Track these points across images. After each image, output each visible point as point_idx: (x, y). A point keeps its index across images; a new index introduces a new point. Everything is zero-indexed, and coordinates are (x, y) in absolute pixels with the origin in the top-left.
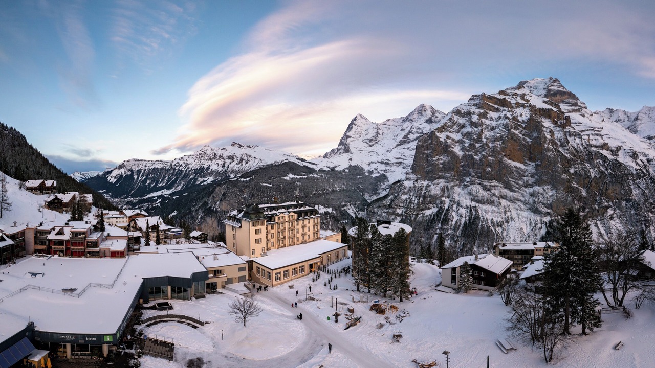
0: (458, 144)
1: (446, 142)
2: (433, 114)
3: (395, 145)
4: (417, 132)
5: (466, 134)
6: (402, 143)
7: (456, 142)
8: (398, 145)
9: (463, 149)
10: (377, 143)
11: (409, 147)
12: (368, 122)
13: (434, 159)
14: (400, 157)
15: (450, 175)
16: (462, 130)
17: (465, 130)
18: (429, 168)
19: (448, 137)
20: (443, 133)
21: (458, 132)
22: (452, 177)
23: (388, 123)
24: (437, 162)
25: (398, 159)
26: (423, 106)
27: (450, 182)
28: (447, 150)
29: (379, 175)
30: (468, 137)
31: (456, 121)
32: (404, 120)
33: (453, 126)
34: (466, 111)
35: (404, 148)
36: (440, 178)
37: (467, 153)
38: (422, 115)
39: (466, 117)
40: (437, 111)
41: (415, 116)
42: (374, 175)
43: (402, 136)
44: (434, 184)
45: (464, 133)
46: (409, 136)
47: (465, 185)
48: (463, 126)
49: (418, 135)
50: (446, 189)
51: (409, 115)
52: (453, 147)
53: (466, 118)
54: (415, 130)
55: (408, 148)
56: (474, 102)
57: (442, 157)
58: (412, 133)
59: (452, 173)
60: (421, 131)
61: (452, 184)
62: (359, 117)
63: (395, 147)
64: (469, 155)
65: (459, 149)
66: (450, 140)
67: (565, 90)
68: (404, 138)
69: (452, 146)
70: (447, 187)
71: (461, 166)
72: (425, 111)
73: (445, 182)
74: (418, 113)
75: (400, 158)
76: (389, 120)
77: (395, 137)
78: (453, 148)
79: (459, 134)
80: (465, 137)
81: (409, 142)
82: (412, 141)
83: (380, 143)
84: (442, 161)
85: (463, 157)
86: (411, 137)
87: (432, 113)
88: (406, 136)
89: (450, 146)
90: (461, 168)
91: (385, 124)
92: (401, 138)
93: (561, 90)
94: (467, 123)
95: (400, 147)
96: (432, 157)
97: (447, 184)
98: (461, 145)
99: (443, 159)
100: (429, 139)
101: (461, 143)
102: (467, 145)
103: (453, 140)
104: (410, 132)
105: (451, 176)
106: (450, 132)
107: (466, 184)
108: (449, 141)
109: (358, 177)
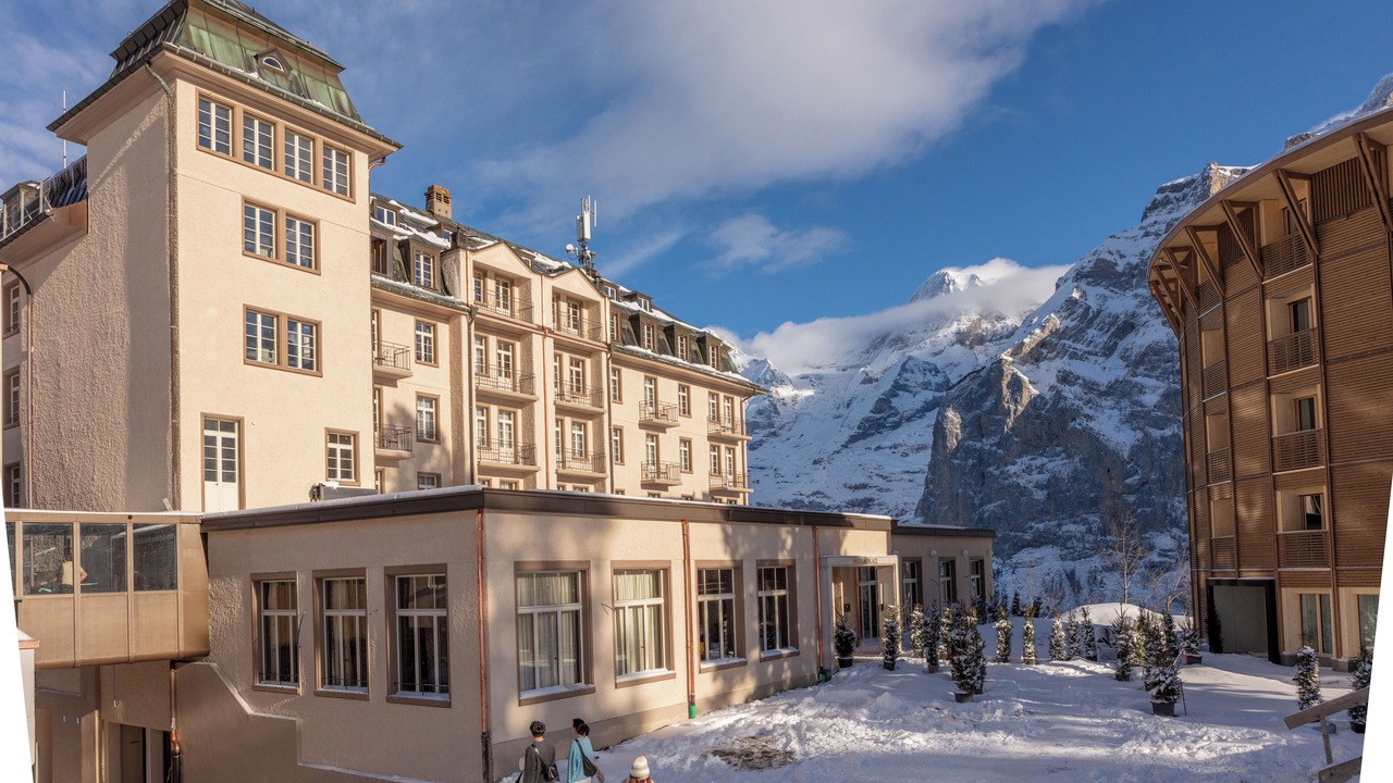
0: (1110, 402)
1: (1059, 396)
3: (844, 438)
4: (926, 386)
5: (1144, 354)
6: (871, 427)
7: (1101, 394)
8: (853, 439)
9: (1135, 418)
10: (774, 434)
11: (899, 441)
13: (1012, 469)
14: (864, 480)
15: (1082, 528)
16: (1122, 344)
17: (1139, 341)
18: (991, 507)
19: (1066, 378)
20: (1044, 365)
21: (1108, 351)
22: (1091, 538)
24: (1022, 482)
25: (856, 488)
27: (1083, 556)
28: (1064, 429)
30: (1153, 368)
31: (1094, 307)
33: (1082, 330)
34: (1135, 261)
35: (879, 448)
36: (1038, 542)
37: (1156, 433)
39: (1138, 285)
43: (870, 404)
44: (1015, 568)
45: (1136, 351)
46: (895, 402)
47: (1152, 566)
48: (1128, 326)
49: (929, 395)
50: (1066, 585)
52: (1091, 412)
53: (1141, 291)
54: (919, 378)
55: (895, 447)
56: (1168, 218)
57: (1045, 460)
58: (904, 388)
59: (1092, 518)
60: (939, 379)
61: (1096, 562)
63: (845, 446)
64: (1163, 439)
65: (1115, 420)
66: (1077, 389)
68: (877, 409)
69: (1087, 410)
70: (1071, 576)
71: (1131, 490)
73: (1063, 558)
75: (864, 486)
77: (843, 411)
78: (1089, 417)
79: (1115, 360)
80: (1141, 369)
81: (896, 426)
82: (909, 419)
83: (785, 434)
84: (1046, 476)
85: (1136, 450)
86: (905, 403)
88: (883, 404)
89: (1074, 414)
90: (1132, 498)
92: (863, 410)
94: (1143, 310)
95: (861, 443)
96: (1002, 462)
97: (1069, 565)
98: (1125, 403)
99: (1050, 466)
100: (987, 394)
101: (1124, 395)
102: (1150, 399)
103: (1090, 386)
104: (898, 388)
105: (1089, 531)
106: (1074, 356)
107: (1155, 558)
108: (1069, 392)
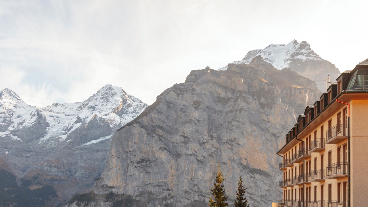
2: (125, 101)
12: (22, 104)
23: (56, 109)
26: (110, 88)
29: (41, 187)
32: (80, 107)
38: (108, 100)
40: (130, 97)
41: (99, 102)
42: (33, 187)
51: (89, 100)
62: (5, 93)
67: (319, 59)
72: (113, 95)
74: (102, 98)
76: (57, 104)
87: (122, 98)
91: (51, 111)
93: (312, 58)
109: (6, 189)
